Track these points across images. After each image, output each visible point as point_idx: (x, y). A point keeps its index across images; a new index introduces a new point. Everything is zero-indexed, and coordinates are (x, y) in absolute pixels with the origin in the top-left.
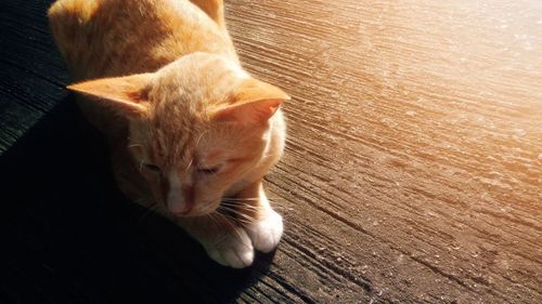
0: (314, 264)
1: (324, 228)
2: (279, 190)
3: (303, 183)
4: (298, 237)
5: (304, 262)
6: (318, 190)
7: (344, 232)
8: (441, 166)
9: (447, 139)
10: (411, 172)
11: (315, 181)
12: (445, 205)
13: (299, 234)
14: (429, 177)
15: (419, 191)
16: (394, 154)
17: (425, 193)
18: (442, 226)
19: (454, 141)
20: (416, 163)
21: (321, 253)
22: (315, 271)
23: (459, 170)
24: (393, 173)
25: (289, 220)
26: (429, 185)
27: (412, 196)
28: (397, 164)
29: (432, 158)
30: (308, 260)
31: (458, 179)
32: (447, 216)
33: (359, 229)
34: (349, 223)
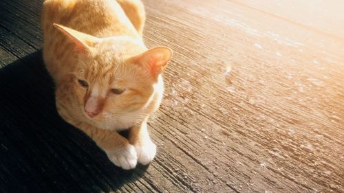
0: (171, 177)
1: (178, 158)
2: (156, 133)
3: (171, 132)
4: (164, 161)
5: (165, 175)
6: (179, 138)
7: (190, 163)
8: (249, 140)
9: (253, 127)
10: (232, 139)
11: (178, 132)
12: (248, 160)
13: (165, 159)
14: (241, 144)
15: (235, 150)
16: (224, 128)
17: (238, 152)
18: (245, 170)
19: (257, 128)
20: (235, 135)
21: (176, 172)
22: (171, 181)
23: (257, 144)
24: (221, 137)
25: (160, 150)
26: (241, 148)
27: (231, 151)
28: (225, 134)
29: (244, 134)
30: (168, 174)
31: (256, 148)
32: (248, 166)
33: (199, 163)
34: (194, 159)
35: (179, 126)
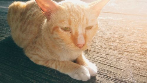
0: (111, 79)
1: (108, 69)
3: (95, 58)
4: (101, 72)
6: (101, 60)
7: (116, 70)
8: (133, 54)
10: (126, 55)
13: (101, 71)
14: (131, 56)
15: (131, 59)
16: (118, 51)
17: (133, 60)
20: (126, 53)
22: (113, 81)
23: (138, 54)
24: (120, 56)
26: (133, 58)
27: (130, 61)
28: (121, 54)
29: (129, 52)
30: (109, 78)
31: (139, 56)
33: (119, 69)
34: (116, 68)
35: (97, 55)
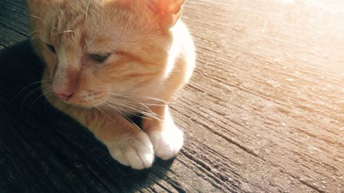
0: (209, 175)
1: (217, 148)
2: (181, 116)
3: (202, 113)
4: (195, 152)
5: (200, 172)
6: (215, 121)
7: (237, 153)
8: (319, 116)
9: (321, 99)
10: (294, 117)
11: (212, 113)
12: (326, 144)
13: (196, 150)
14: (309, 122)
15: (303, 131)
16: (278, 103)
17: (307, 133)
18: (324, 157)
19: (326, 101)
20: (297, 112)
21: (216, 167)
22: (210, 182)
23: (333, 120)
24: (278, 116)
25: (188, 138)
26: (310, 128)
28: (283, 111)
29: (310, 110)
30: (204, 172)
31: (333, 126)
32: (328, 152)
33: (250, 152)
34: (241, 147)
35: (214, 106)
